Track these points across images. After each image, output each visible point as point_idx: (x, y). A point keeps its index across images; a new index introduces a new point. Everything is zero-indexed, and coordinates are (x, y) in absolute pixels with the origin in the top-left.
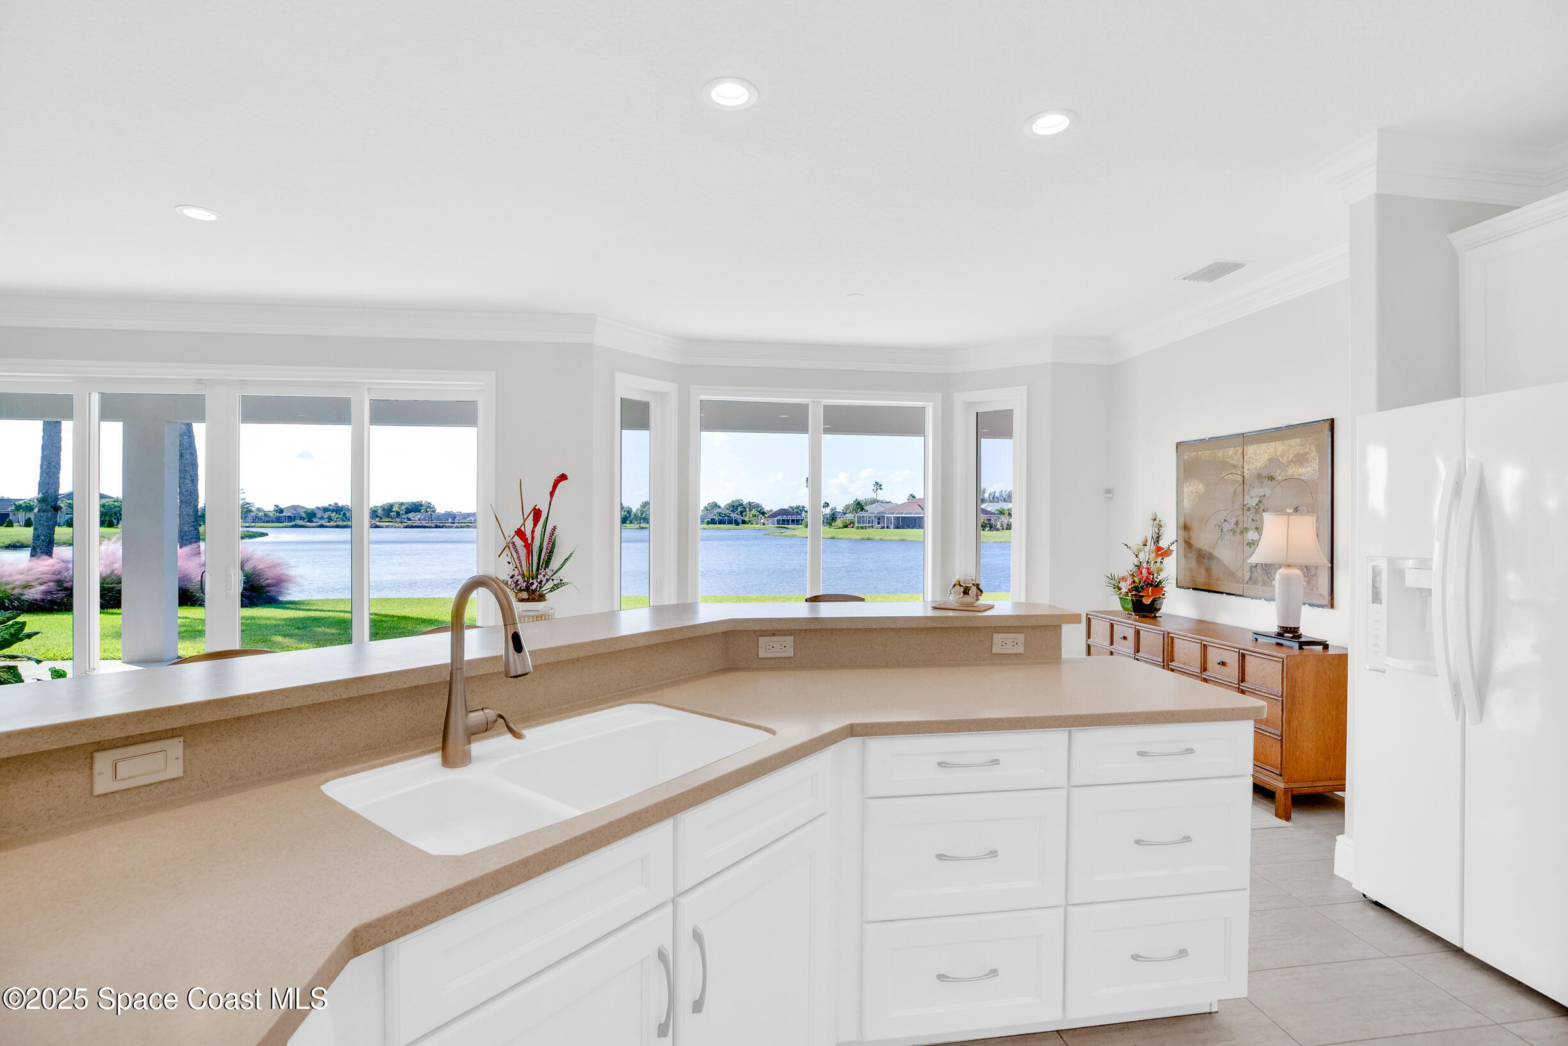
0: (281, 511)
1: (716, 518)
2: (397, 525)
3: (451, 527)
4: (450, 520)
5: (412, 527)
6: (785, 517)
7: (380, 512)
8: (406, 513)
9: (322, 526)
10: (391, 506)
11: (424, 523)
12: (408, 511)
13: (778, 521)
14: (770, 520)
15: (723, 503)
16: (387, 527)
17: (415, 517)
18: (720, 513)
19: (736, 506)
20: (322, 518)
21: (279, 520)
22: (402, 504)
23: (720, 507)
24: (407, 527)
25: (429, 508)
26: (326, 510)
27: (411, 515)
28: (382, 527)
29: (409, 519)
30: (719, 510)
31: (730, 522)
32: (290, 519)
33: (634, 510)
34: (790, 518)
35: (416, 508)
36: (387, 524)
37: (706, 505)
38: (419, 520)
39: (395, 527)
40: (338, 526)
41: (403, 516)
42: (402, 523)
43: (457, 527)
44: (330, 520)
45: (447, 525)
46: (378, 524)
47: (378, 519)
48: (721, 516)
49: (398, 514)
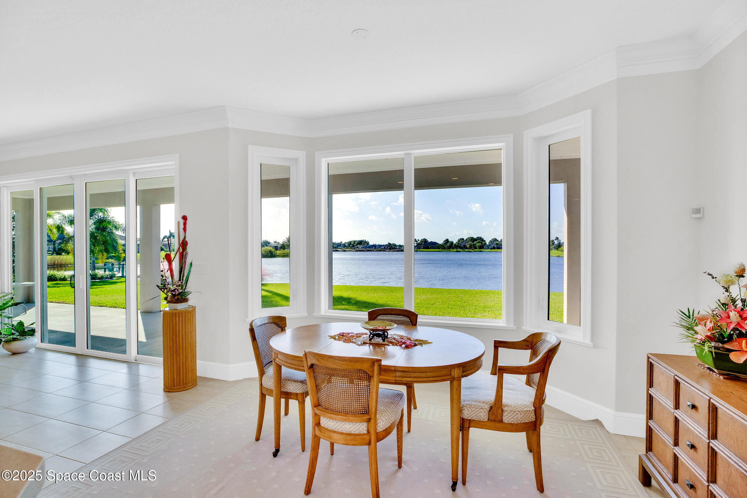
1: (496, 246)
2: (352, 250)
3: (373, 251)
4: (374, 248)
5: (358, 251)
7: (346, 245)
8: (357, 245)
10: (351, 242)
11: (363, 249)
16: (349, 251)
18: (498, 243)
22: (355, 241)
23: (498, 241)
24: (356, 251)
28: (347, 251)
29: (358, 248)
30: (497, 242)
33: (455, 243)
35: (361, 243)
36: (349, 250)
37: (491, 240)
38: (362, 248)
39: (352, 251)
41: (356, 246)
42: (354, 249)
43: (376, 251)
45: (372, 250)
46: (345, 249)
47: (346, 248)
48: (498, 245)
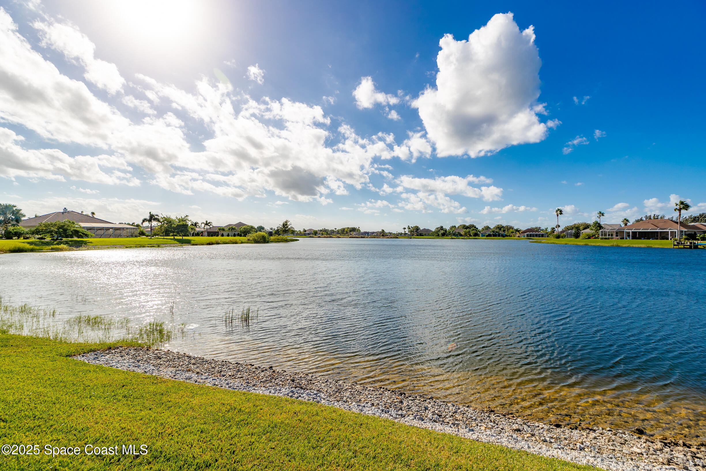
0: (305, 231)
1: (492, 234)
3: (366, 238)
4: (366, 235)
5: (352, 237)
6: (531, 233)
7: (340, 231)
9: (319, 237)
10: (344, 229)
12: (350, 231)
13: (528, 236)
14: (522, 234)
15: (492, 227)
16: (343, 237)
17: (353, 233)
19: (500, 228)
20: (319, 234)
21: (305, 235)
22: (348, 228)
24: (350, 237)
25: (358, 230)
26: (321, 231)
27: (351, 233)
28: (341, 237)
31: (499, 236)
32: (309, 234)
34: (534, 233)
35: (353, 230)
37: (483, 227)
38: (355, 234)
39: (346, 237)
40: (325, 237)
41: (349, 233)
42: (348, 235)
43: (368, 238)
44: (322, 234)
45: (364, 237)
47: (340, 234)
49: (347, 233)
